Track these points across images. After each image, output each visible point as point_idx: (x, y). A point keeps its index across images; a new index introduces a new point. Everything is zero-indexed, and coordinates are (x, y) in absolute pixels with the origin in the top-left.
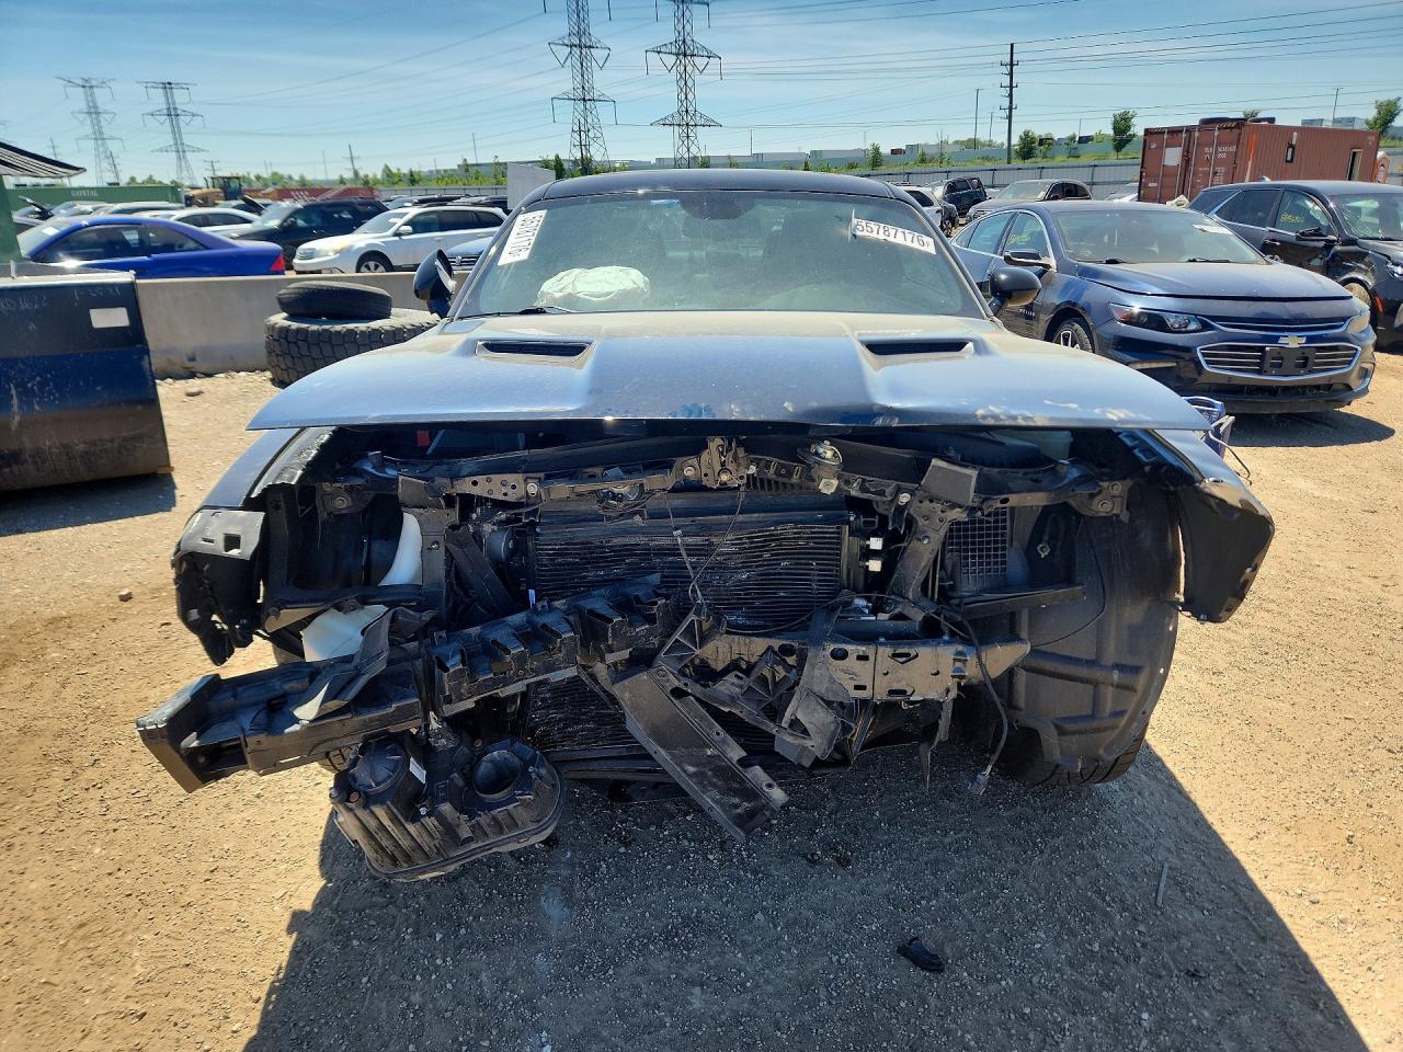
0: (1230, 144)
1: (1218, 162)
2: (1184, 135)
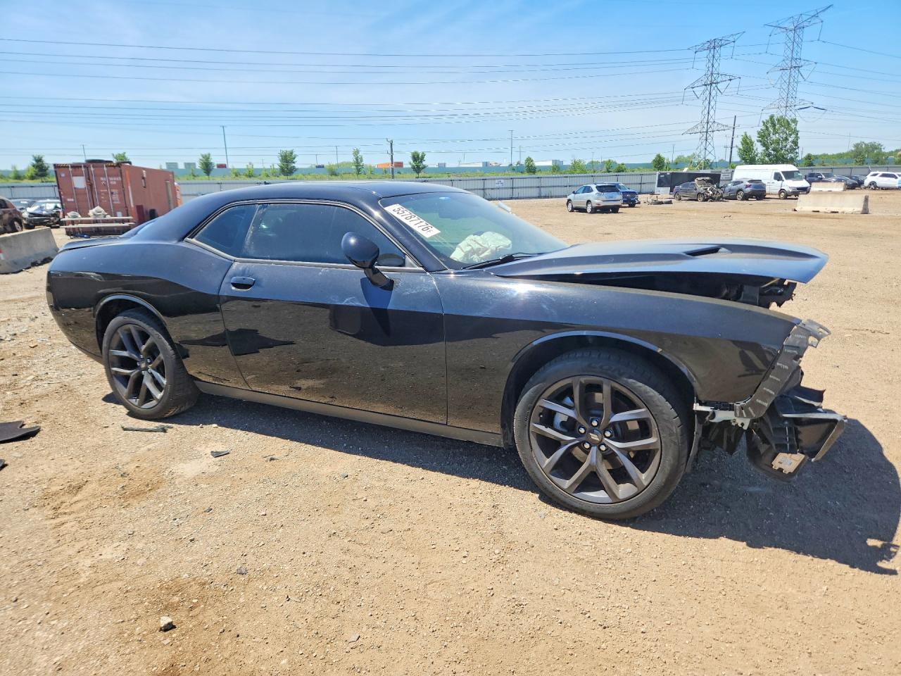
0: (117, 176)
1: (112, 187)
2: (83, 169)
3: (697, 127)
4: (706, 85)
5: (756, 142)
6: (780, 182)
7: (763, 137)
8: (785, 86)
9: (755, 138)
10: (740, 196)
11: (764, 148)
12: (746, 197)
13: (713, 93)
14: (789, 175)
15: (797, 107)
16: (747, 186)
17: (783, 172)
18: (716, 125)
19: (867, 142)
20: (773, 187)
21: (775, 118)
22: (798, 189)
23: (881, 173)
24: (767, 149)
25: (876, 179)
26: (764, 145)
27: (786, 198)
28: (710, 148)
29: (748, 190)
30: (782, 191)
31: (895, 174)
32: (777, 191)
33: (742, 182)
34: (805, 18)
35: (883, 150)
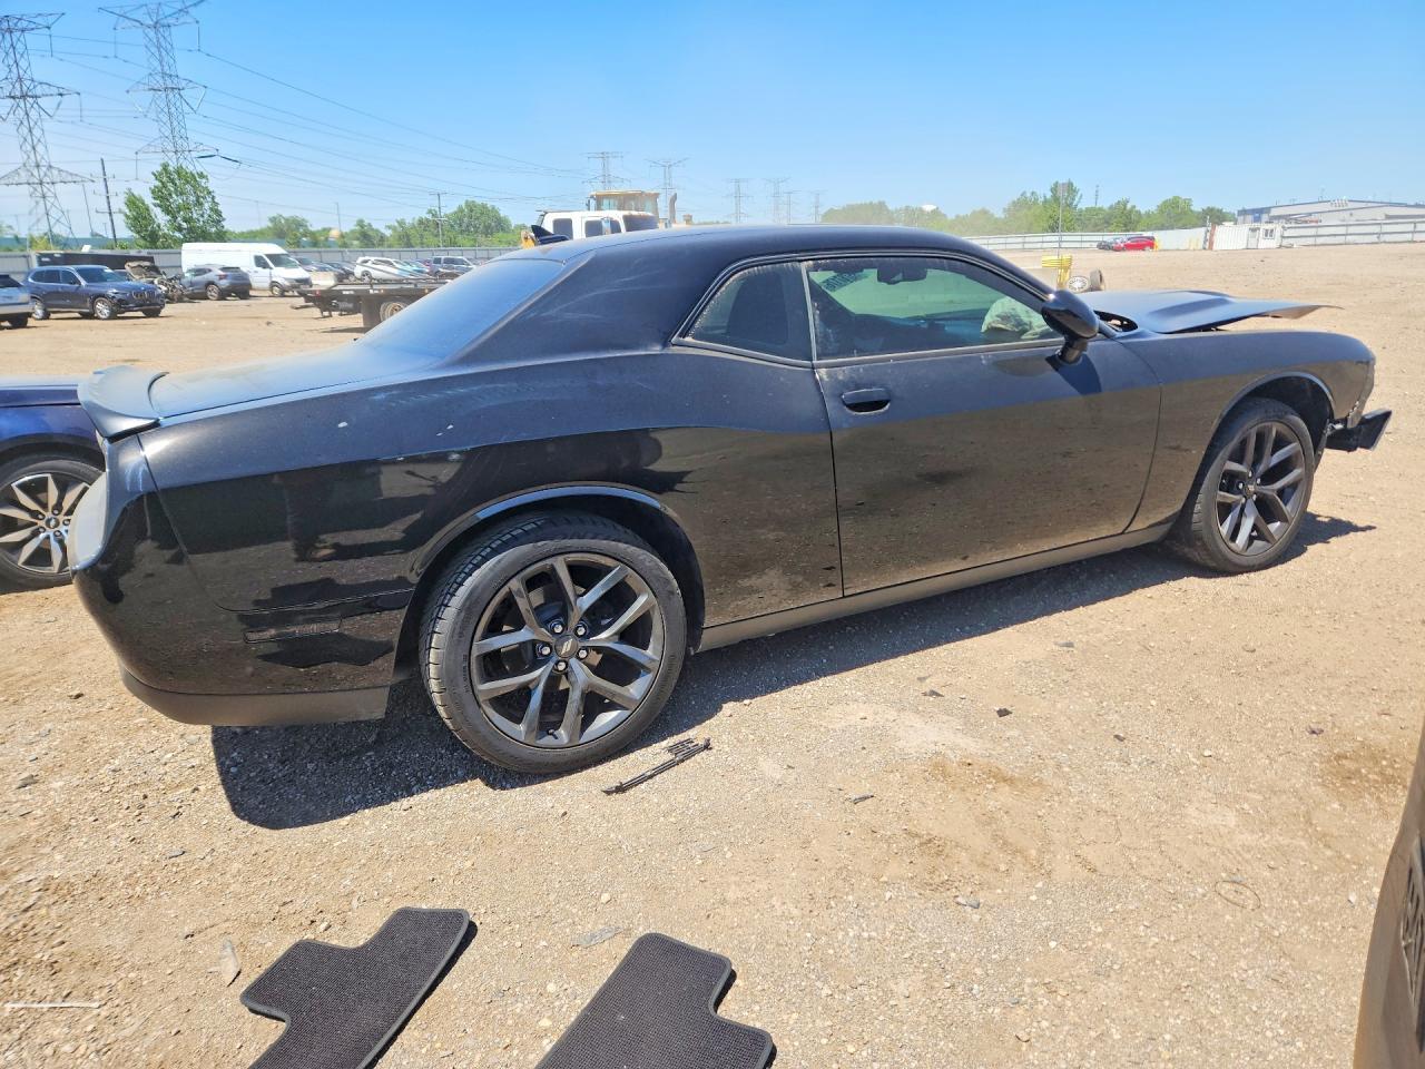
3: (16, 172)
4: (13, 98)
5: (152, 207)
6: (267, 270)
7: (161, 195)
8: (165, 119)
9: (149, 200)
10: (213, 292)
11: (169, 218)
12: (223, 295)
13: (33, 114)
14: (277, 260)
15: (194, 154)
16: (221, 278)
17: (268, 256)
18: (55, 172)
19: (286, 215)
20: (260, 278)
21: (171, 168)
22: (297, 281)
23: (373, 259)
24: (175, 218)
25: (369, 267)
26: (167, 211)
27: (282, 295)
28: (54, 213)
29: (224, 283)
30: (273, 284)
31: (392, 260)
32: (267, 285)
33: (210, 271)
34: (168, 11)
35: (311, 229)
